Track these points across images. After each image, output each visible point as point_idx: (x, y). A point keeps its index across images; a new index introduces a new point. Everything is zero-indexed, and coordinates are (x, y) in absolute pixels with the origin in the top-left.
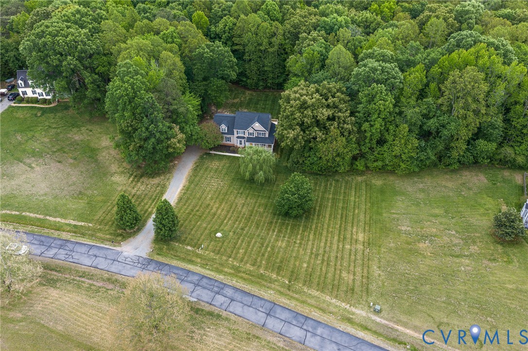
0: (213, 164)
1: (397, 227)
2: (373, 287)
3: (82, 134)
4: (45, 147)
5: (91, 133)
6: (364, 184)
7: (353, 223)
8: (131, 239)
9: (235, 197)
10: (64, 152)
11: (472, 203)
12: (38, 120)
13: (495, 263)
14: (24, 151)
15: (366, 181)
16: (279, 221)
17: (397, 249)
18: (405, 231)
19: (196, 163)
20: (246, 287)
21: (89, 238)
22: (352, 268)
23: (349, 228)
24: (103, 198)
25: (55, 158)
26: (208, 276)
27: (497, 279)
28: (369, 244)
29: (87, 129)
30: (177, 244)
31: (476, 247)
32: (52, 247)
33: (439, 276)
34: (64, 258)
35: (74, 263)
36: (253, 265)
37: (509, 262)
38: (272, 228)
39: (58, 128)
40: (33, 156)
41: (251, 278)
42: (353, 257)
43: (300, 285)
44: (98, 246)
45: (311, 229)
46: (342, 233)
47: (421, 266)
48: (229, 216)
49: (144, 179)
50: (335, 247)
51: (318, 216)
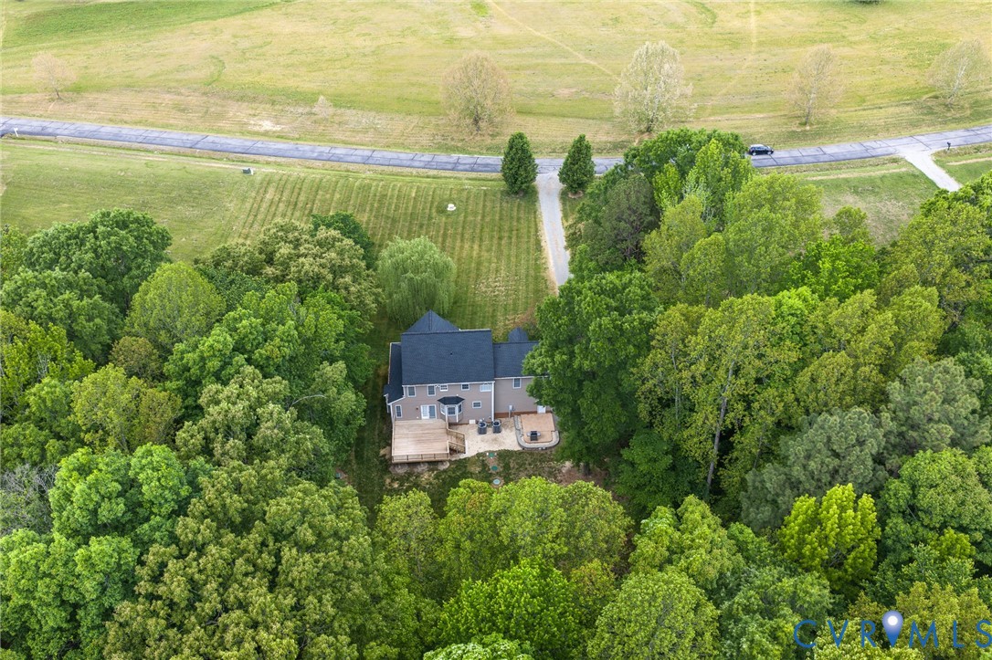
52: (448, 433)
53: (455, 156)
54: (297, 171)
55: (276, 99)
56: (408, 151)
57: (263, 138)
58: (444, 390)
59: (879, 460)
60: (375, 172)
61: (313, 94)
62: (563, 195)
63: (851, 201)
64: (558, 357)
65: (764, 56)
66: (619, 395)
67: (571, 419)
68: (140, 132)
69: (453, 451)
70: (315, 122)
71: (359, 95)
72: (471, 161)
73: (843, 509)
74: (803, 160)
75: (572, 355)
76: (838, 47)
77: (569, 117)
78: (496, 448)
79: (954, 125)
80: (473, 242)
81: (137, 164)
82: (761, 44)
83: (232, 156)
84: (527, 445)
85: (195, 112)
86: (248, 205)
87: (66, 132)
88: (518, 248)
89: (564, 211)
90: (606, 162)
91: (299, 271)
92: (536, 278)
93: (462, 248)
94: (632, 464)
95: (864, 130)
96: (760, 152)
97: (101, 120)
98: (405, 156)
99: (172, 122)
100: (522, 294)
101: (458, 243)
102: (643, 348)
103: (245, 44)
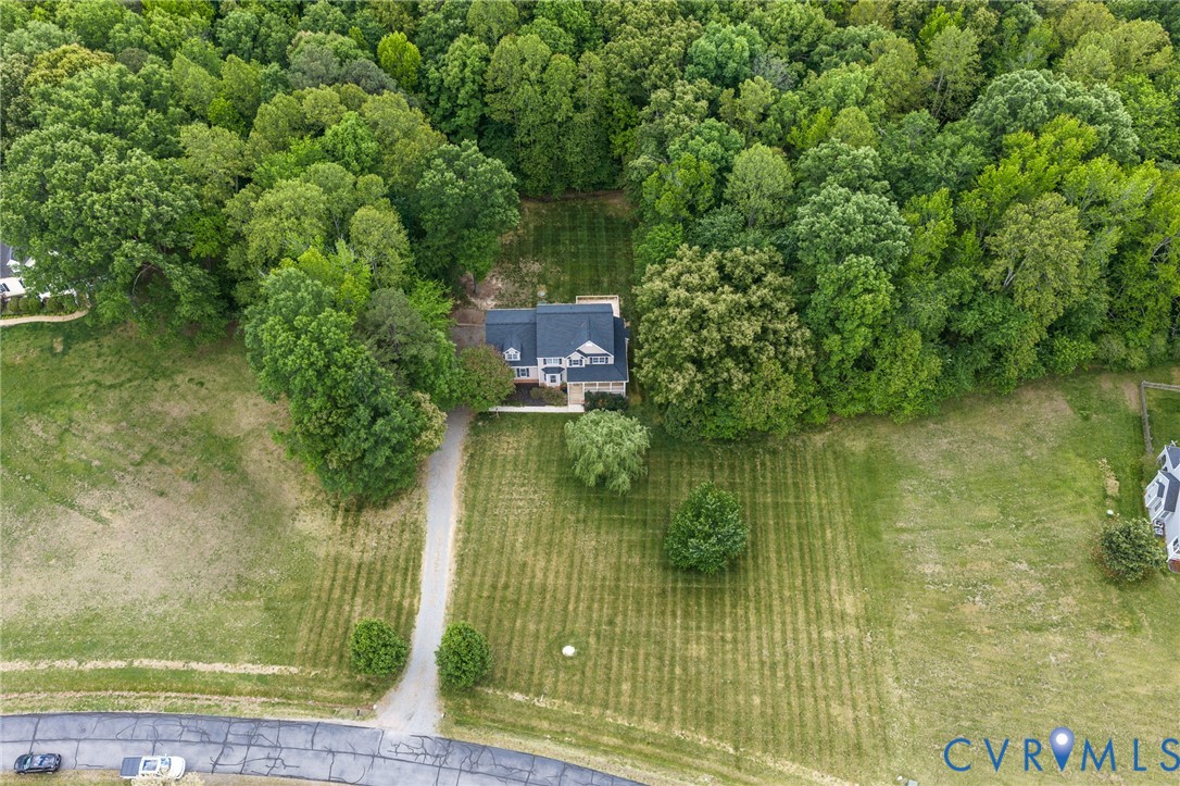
0: (505, 447)
1: (914, 568)
2: (895, 733)
3: (183, 397)
4: (112, 450)
5: (203, 392)
6: (829, 454)
7: (827, 568)
8: (391, 693)
9: (575, 534)
10: (162, 461)
11: (1049, 478)
12: (64, 365)
13: (1110, 636)
14: (65, 470)
15: (831, 445)
16: (680, 585)
17: (923, 626)
18: (932, 575)
19: (466, 449)
20: (655, 775)
21: (299, 705)
22: (846, 690)
23: (823, 585)
24: (294, 586)
25: (147, 484)
26: (575, 763)
27: (1118, 676)
28: (868, 620)
29: (191, 380)
30: (490, 691)
31: (1070, 598)
32: (231, 743)
33: (1012, 685)
34: (266, 770)
35: (291, 777)
36: (657, 719)
37: (1135, 629)
38: (669, 607)
39: (121, 385)
40: (94, 485)
41: (658, 751)
42: (843, 660)
43: (758, 754)
44: (327, 725)
45: (747, 598)
46: (812, 598)
47: (976, 663)
48: (574, 591)
49: (368, 516)
50: (803, 636)
51: (755, 558)
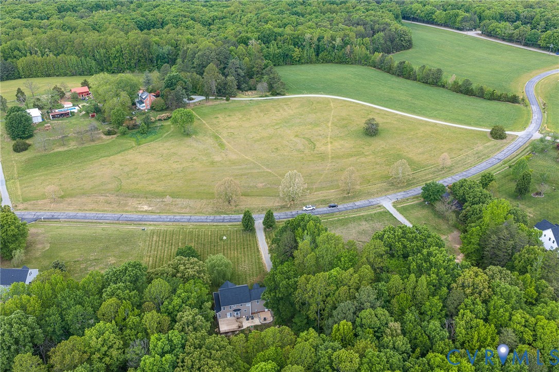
13: (76, 260)
52: (237, 321)
53: (223, 216)
54: (163, 228)
55: (148, 195)
56: (204, 215)
57: (146, 214)
58: (235, 307)
59: (354, 313)
60: (193, 225)
61: (162, 193)
62: (265, 229)
63: (364, 224)
64: (272, 294)
65: (334, 164)
66: (290, 303)
67: (277, 312)
68: (94, 215)
69: (239, 327)
70: (165, 205)
71: (180, 192)
72: (229, 218)
73: (344, 326)
74: (348, 208)
75: (276, 293)
76: (361, 158)
77: (263, 196)
78: (253, 324)
79: (400, 190)
80: (234, 251)
81: (99, 229)
82: (332, 158)
83: (135, 222)
84: (263, 322)
85: (115, 204)
86: (147, 243)
87: (63, 217)
88: (251, 252)
89: (266, 236)
90: (279, 214)
91: (188, 274)
92: (259, 263)
93: (231, 253)
94: (296, 323)
95: (370, 194)
96: (333, 207)
97: (75, 210)
98: (203, 217)
99: (105, 209)
100: (254, 270)
101: (229, 252)
102: (295, 289)
103: (127, 169)
